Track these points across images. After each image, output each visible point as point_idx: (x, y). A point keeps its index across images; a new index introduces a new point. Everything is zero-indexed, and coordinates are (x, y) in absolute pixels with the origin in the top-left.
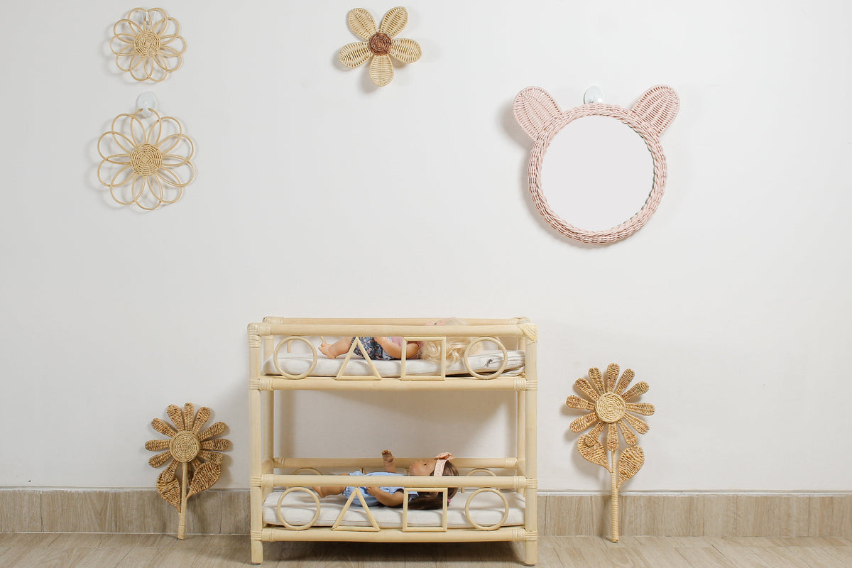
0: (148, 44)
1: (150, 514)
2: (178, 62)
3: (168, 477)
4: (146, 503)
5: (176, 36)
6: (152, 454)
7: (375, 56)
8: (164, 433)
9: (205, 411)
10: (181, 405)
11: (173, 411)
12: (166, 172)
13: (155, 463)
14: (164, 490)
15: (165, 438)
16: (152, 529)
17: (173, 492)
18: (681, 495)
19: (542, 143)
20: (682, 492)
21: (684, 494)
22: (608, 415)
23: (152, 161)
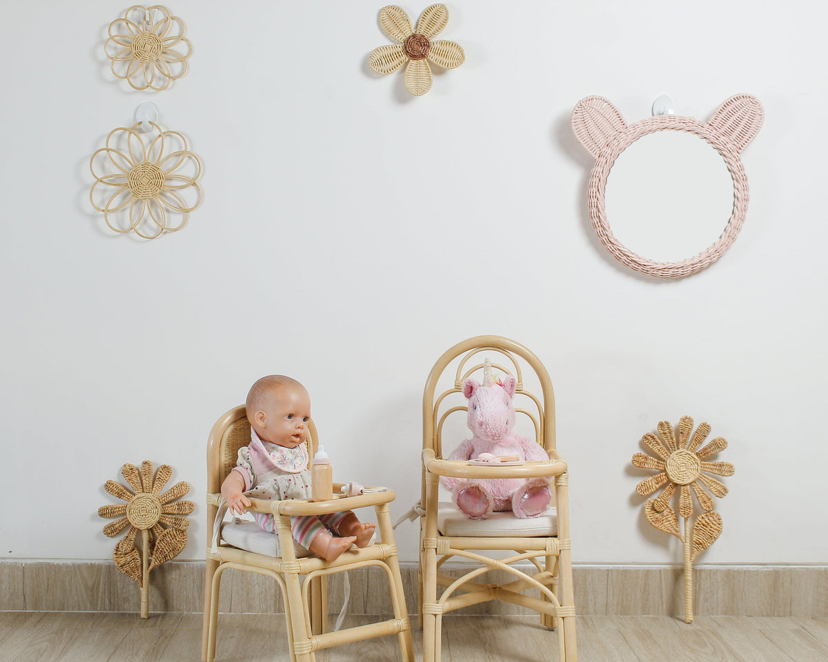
0: (148, 48)
2: (183, 68)
3: (126, 547)
5: (180, 38)
6: (107, 522)
7: (411, 61)
8: (120, 496)
9: (167, 469)
10: (137, 463)
11: (128, 471)
12: (169, 194)
13: (111, 531)
14: (122, 563)
15: (121, 502)
17: (132, 565)
18: (764, 568)
19: (605, 161)
20: (765, 565)
21: (768, 568)
22: (680, 476)
23: (153, 182)
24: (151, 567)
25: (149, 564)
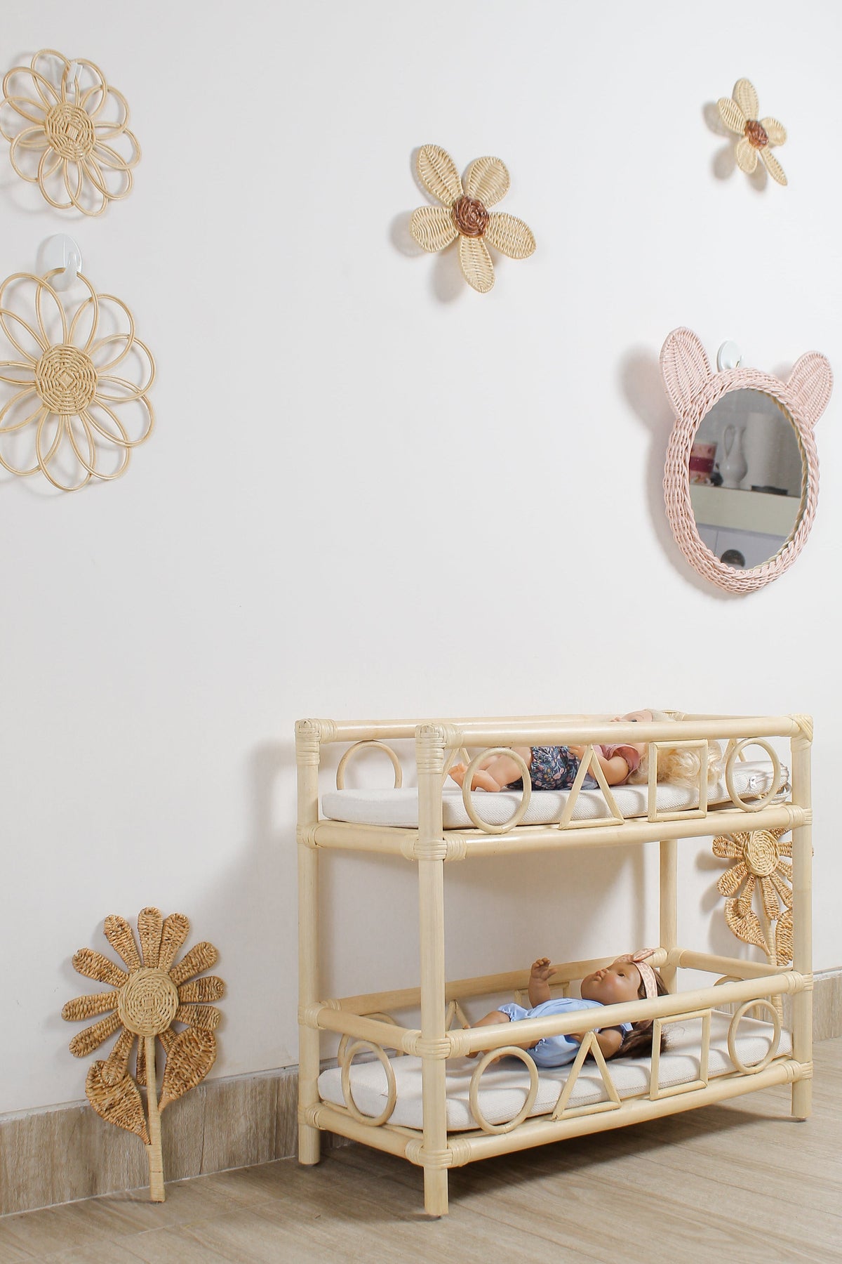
0: (73, 133)
1: (63, 1161)
2: (123, 185)
3: (110, 1075)
4: (56, 1137)
5: (119, 127)
6: (78, 1028)
7: (463, 237)
8: (102, 978)
9: (181, 922)
10: (130, 913)
11: (115, 930)
12: (99, 413)
13: (84, 1045)
14: (107, 1103)
15: (104, 989)
16: (67, 1192)
17: (126, 1103)
18: (823, 977)
19: (692, 422)
20: (822, 973)
21: (827, 976)
22: (761, 864)
23: (79, 385)
24: (162, 1105)
25: (159, 1101)
